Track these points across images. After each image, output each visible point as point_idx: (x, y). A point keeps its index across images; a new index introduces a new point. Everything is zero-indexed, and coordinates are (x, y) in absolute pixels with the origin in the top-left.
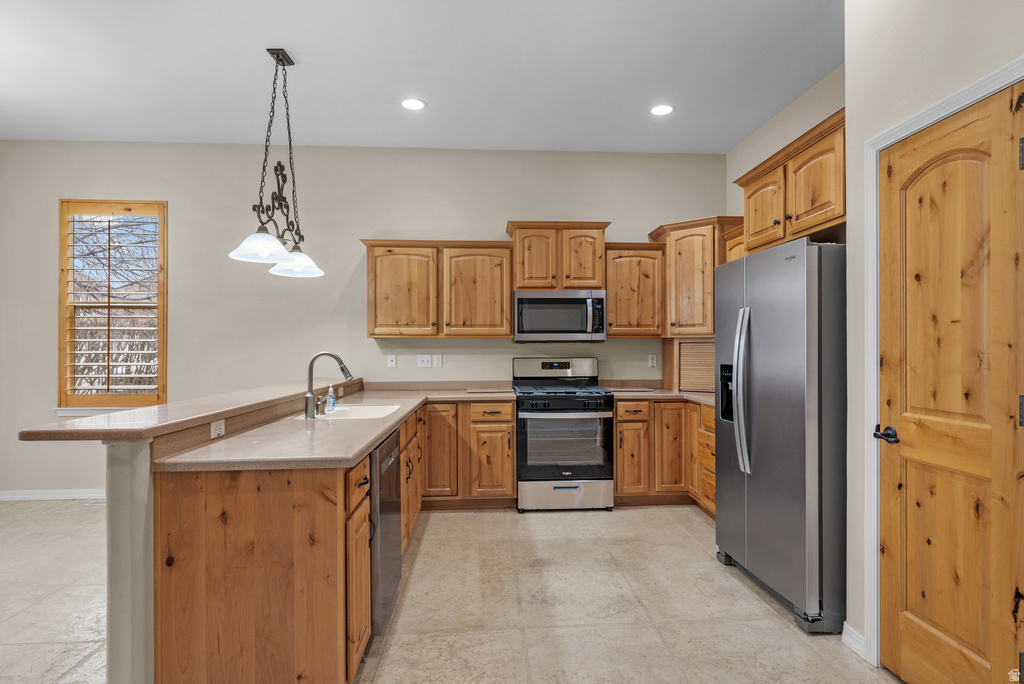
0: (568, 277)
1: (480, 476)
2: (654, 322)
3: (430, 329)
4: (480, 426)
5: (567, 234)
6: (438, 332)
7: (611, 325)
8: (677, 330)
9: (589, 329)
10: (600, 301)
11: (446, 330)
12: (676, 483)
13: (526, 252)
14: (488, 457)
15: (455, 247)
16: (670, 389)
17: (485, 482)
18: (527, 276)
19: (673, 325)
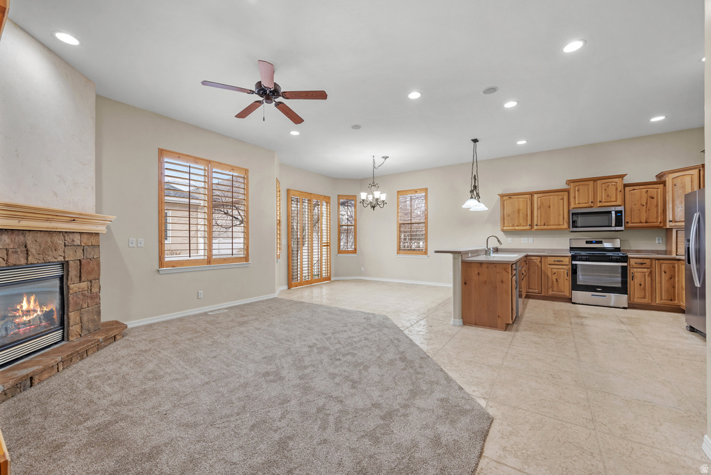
0: (600, 202)
1: (552, 287)
2: (658, 220)
3: (528, 227)
4: (552, 266)
5: (599, 182)
6: (532, 228)
7: (627, 223)
8: (672, 224)
9: (613, 225)
10: (621, 212)
11: (535, 227)
12: (671, 300)
13: (577, 192)
14: (557, 279)
15: (540, 193)
16: (671, 254)
17: (555, 289)
18: (577, 203)
19: (670, 221)
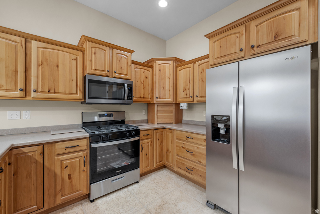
0: (115, 72)
2: (149, 97)
3: (18, 93)
4: (62, 157)
5: (115, 51)
6: (26, 96)
8: (158, 100)
9: (126, 98)
11: (33, 94)
12: (161, 162)
13: (93, 55)
14: (69, 175)
15: (41, 41)
16: (153, 123)
17: (66, 192)
18: (93, 68)
19: (157, 98)
